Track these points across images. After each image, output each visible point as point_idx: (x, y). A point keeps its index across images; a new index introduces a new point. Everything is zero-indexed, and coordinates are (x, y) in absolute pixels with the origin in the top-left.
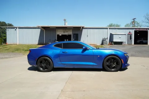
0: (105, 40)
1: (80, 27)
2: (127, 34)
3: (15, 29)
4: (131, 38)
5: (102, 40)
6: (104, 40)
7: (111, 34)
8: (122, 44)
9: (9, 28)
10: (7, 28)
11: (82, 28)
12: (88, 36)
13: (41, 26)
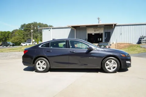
0: (144, 38)
1: (112, 25)
3: (49, 29)
5: (140, 38)
6: (142, 39)
9: (44, 29)
10: (43, 29)
11: (114, 25)
12: (122, 34)
13: (71, 26)
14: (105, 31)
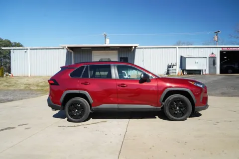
0: (172, 67)
1: (132, 47)
2: (208, 56)
3: (25, 50)
4: (214, 63)
5: (168, 67)
6: (170, 67)
7: (181, 57)
8: (200, 74)
11: (134, 48)
12: (144, 61)
13: (67, 46)
14: (120, 56)
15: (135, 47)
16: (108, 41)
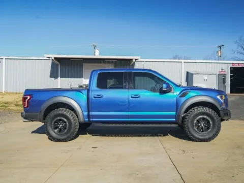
2: (217, 73)
4: (224, 81)
7: (188, 73)
11: (134, 61)
13: (53, 56)
15: (136, 60)
16: (97, 52)
